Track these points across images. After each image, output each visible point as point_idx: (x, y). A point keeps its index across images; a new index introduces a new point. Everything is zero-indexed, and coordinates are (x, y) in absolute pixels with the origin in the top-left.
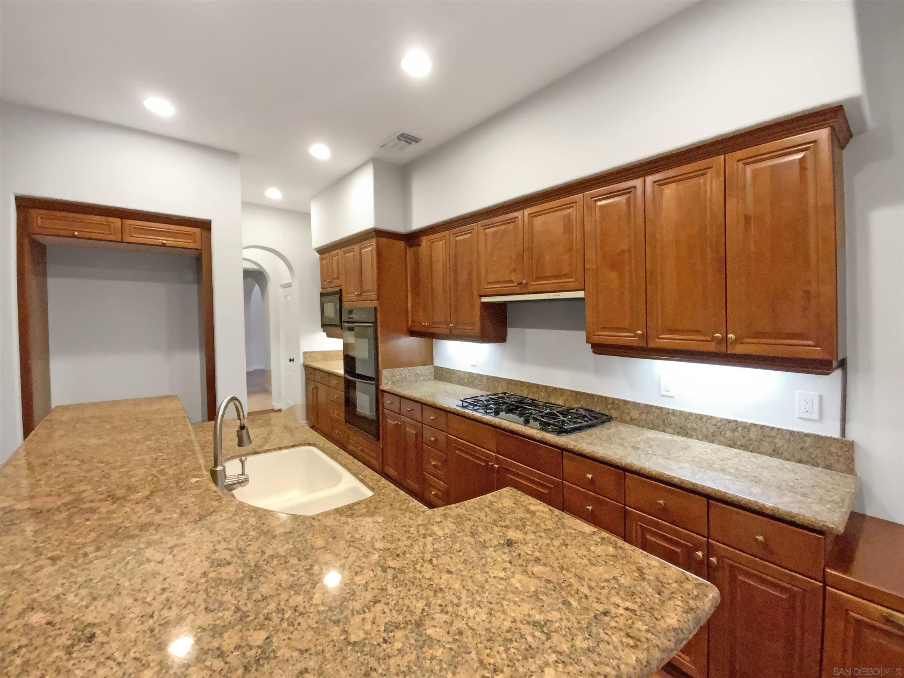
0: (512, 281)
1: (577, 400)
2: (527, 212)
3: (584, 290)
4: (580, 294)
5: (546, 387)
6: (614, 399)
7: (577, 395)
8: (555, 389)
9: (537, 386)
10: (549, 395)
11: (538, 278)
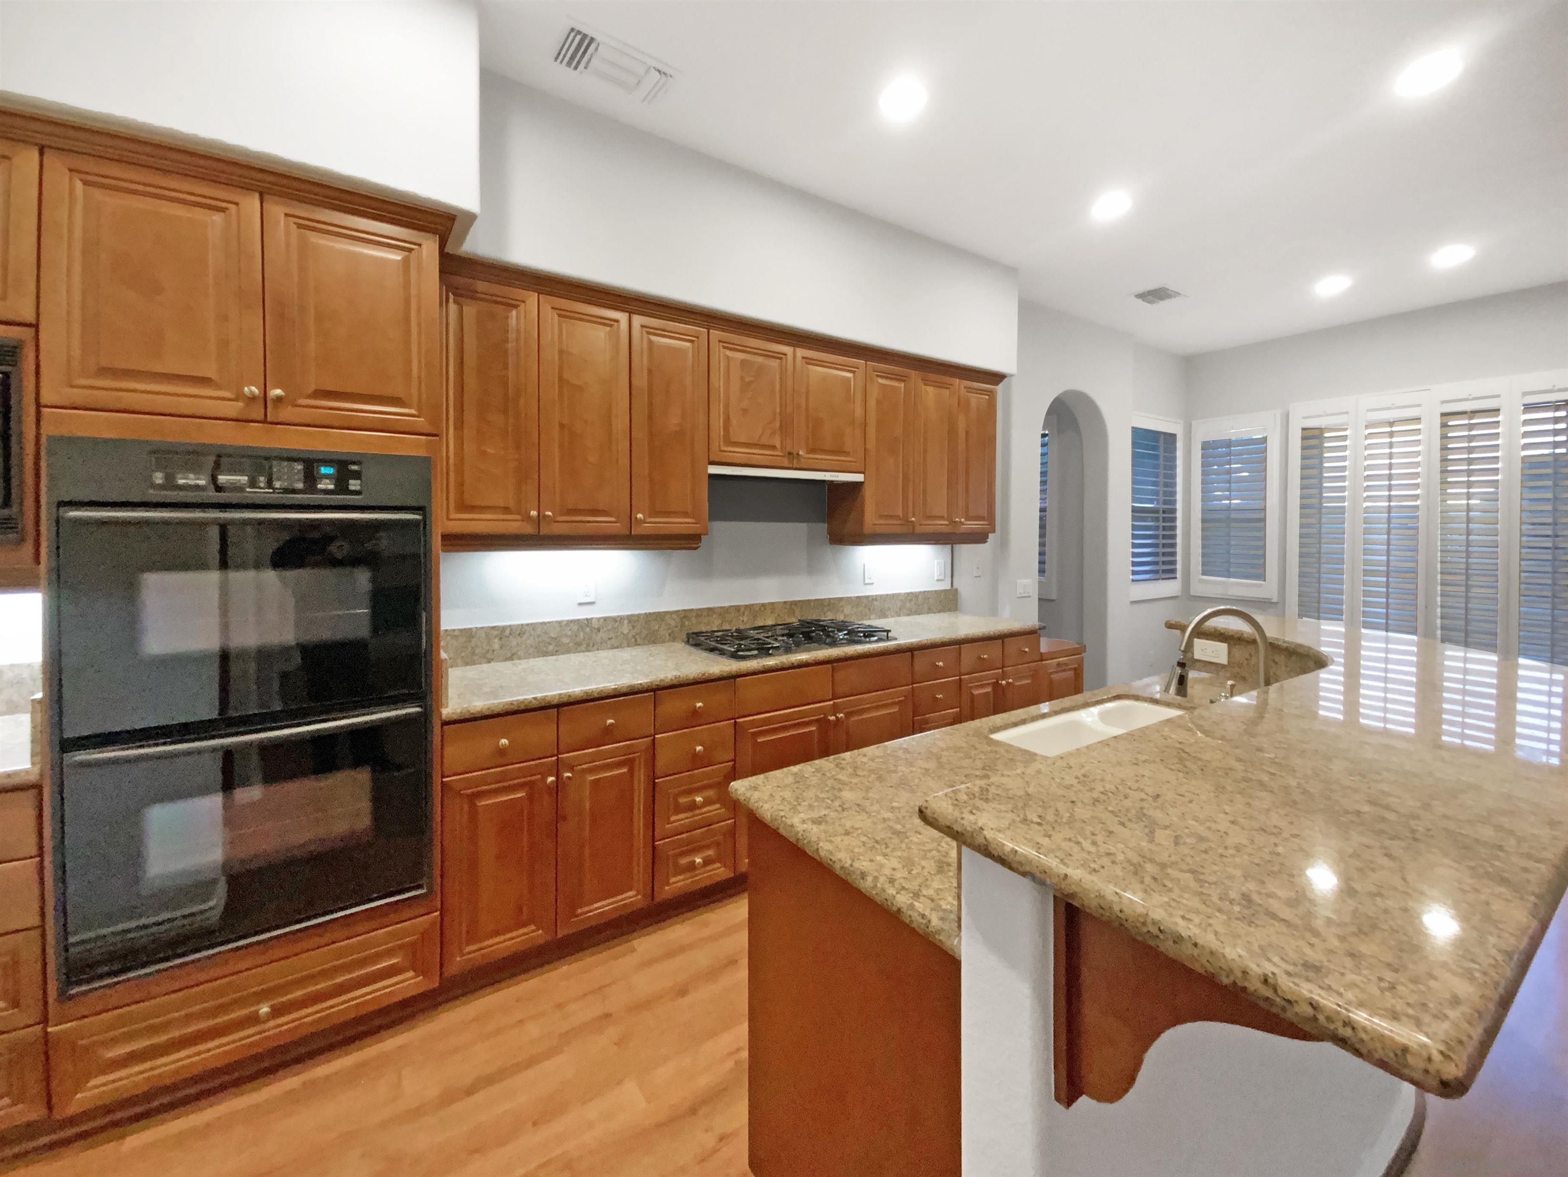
0: (773, 447)
1: (792, 612)
2: (801, 352)
3: (863, 473)
4: (859, 478)
5: (749, 607)
6: (830, 599)
7: (792, 606)
8: (763, 605)
9: (737, 608)
10: (755, 617)
11: (812, 451)
